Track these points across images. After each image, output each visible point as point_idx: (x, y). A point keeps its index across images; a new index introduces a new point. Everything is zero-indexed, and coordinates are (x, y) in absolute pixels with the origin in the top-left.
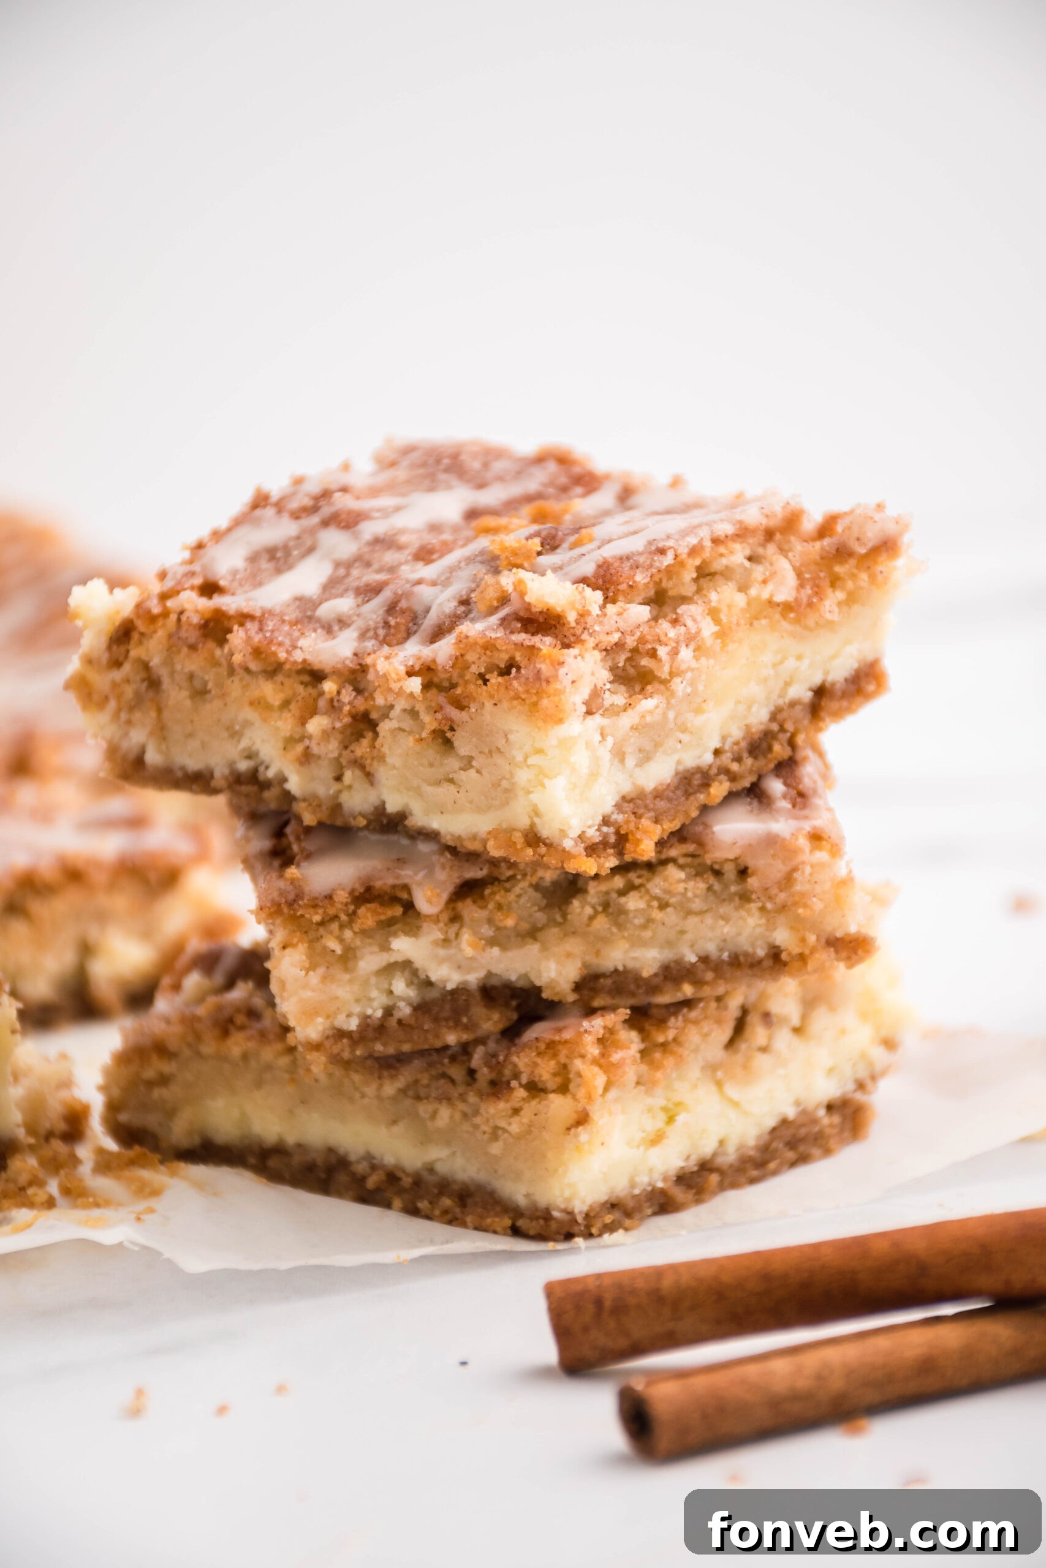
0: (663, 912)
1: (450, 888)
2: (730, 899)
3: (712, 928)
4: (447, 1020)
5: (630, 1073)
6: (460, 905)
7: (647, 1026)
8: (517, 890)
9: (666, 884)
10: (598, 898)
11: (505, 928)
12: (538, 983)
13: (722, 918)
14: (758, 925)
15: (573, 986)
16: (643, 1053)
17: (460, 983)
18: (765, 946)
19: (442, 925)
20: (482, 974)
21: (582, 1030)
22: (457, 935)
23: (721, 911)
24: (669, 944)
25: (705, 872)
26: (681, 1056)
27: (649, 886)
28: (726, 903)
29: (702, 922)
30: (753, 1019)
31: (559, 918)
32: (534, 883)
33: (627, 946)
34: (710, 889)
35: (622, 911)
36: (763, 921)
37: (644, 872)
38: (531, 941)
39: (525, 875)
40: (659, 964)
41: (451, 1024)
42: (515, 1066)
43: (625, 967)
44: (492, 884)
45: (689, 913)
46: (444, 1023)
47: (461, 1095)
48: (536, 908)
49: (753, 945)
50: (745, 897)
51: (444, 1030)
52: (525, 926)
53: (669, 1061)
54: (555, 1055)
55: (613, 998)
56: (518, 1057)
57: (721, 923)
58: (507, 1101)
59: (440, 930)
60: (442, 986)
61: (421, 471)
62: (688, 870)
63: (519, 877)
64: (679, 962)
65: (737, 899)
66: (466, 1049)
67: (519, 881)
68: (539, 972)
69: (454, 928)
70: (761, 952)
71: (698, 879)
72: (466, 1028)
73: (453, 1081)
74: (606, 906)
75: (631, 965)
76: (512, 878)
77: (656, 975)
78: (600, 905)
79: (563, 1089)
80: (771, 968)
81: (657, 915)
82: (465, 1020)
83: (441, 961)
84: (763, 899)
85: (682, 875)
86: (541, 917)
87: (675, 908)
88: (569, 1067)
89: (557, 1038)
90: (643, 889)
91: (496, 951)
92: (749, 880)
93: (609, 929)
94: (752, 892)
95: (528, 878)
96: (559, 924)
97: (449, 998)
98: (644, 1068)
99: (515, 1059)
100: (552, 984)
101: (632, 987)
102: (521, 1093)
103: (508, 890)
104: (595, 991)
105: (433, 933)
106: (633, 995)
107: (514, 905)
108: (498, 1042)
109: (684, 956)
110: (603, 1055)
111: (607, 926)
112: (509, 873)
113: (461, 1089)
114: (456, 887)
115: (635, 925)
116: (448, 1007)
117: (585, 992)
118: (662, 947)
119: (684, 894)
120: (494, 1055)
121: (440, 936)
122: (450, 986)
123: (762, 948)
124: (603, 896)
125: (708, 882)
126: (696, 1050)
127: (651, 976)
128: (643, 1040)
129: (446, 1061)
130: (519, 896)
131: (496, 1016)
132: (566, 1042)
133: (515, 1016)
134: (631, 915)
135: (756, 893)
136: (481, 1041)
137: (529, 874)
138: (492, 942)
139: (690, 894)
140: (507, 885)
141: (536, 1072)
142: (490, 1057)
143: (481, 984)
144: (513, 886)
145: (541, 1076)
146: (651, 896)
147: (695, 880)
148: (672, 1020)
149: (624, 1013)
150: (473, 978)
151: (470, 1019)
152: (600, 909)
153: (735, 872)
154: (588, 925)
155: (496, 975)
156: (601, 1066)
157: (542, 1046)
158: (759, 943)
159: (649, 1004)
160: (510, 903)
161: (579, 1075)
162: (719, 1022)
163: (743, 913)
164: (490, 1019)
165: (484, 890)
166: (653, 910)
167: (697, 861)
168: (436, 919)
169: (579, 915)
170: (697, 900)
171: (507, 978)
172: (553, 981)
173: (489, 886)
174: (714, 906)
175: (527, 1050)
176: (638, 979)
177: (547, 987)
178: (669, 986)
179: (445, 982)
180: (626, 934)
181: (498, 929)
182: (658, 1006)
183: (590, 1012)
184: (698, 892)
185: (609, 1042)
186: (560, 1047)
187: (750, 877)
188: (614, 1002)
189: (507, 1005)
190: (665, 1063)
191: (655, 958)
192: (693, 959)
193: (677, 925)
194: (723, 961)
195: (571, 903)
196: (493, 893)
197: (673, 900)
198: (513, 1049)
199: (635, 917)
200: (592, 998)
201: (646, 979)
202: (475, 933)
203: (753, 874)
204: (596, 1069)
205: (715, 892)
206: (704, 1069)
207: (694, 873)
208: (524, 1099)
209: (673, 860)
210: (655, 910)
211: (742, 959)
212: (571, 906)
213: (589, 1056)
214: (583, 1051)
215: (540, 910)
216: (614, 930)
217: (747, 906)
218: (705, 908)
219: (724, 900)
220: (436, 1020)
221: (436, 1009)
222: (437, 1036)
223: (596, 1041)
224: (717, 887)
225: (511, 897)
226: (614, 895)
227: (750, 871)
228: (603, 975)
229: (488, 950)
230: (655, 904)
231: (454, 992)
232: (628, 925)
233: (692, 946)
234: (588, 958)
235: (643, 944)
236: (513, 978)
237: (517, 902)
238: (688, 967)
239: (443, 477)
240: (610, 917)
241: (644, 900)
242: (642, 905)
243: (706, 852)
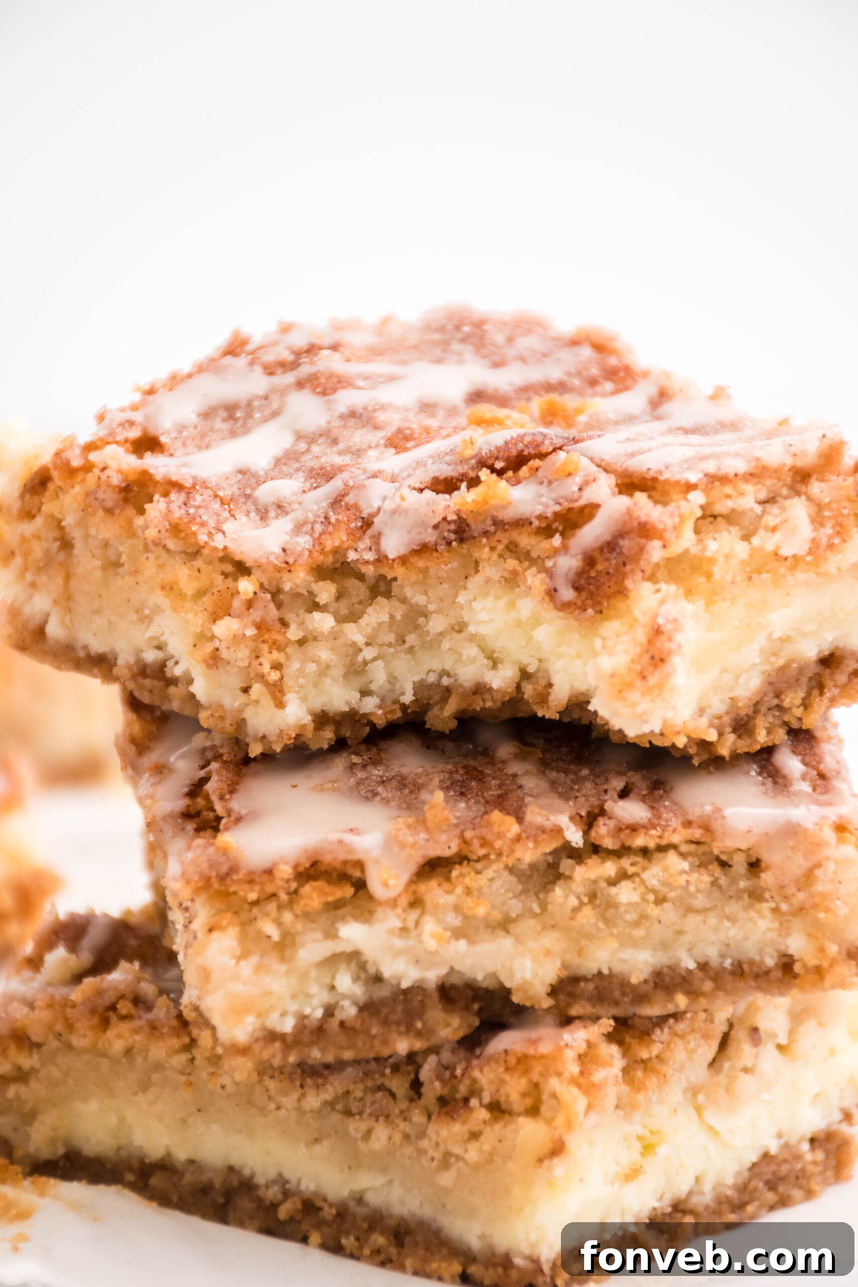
0: (660, 907)
1: (412, 868)
2: (738, 896)
3: (716, 930)
4: (398, 1023)
5: (611, 1094)
6: (422, 888)
7: (628, 1039)
8: (489, 873)
9: (666, 875)
10: (585, 886)
11: (474, 917)
12: (508, 984)
13: (728, 918)
14: (771, 930)
15: (549, 989)
16: (625, 1071)
17: (416, 981)
18: (775, 955)
19: (399, 910)
20: (442, 971)
21: (562, 1043)
22: (417, 923)
23: (727, 910)
24: (664, 946)
25: (711, 862)
26: (665, 1076)
27: (645, 876)
28: (734, 900)
29: (704, 922)
30: (740, 1034)
31: (536, 909)
32: (510, 865)
33: (616, 945)
34: (715, 883)
35: (612, 904)
36: (776, 925)
37: (639, 859)
38: (502, 933)
39: (499, 854)
40: (651, 969)
41: (403, 1029)
42: (474, 1081)
43: (610, 969)
44: (461, 863)
45: (690, 910)
46: (394, 1028)
47: (402, 1112)
48: (511, 895)
49: (761, 952)
50: (756, 895)
51: (394, 1035)
52: (497, 916)
53: (652, 1082)
54: (526, 1072)
55: (594, 1006)
56: (481, 1071)
57: (727, 924)
58: (464, 1123)
59: (398, 916)
60: (394, 983)
61: (436, 336)
62: (690, 859)
63: (493, 857)
64: (672, 968)
65: (746, 896)
66: (412, 1058)
67: (492, 861)
68: (511, 971)
69: (414, 915)
70: (770, 962)
71: (702, 870)
72: (419, 1034)
73: (393, 1095)
74: (593, 896)
75: (617, 968)
76: (486, 857)
77: (646, 981)
78: (586, 895)
79: (533, 1111)
80: (780, 981)
81: (653, 911)
82: (419, 1025)
83: (397, 954)
84: (777, 898)
85: (685, 865)
86: (515, 907)
87: (673, 903)
88: (542, 1086)
89: (531, 1051)
90: (637, 880)
91: (462, 945)
92: (762, 875)
93: (596, 924)
94: (764, 890)
95: (504, 859)
96: (536, 915)
97: (401, 997)
98: (625, 1089)
99: (476, 1074)
100: (525, 986)
101: (617, 994)
102: (483, 1114)
103: (478, 872)
104: (574, 997)
105: (390, 920)
106: (617, 1003)
107: (485, 890)
108: (453, 1051)
109: (680, 960)
110: (582, 1073)
111: (594, 920)
112: (482, 852)
113: (404, 1105)
114: (419, 867)
115: (626, 921)
116: (399, 1008)
117: (562, 997)
118: (655, 949)
119: (685, 888)
120: (450, 1068)
121: (398, 924)
122: (405, 985)
123: (772, 957)
124: (590, 885)
125: (713, 875)
126: (681, 1069)
127: (640, 983)
128: (624, 1055)
129: (388, 1071)
130: (492, 880)
131: (456, 1022)
132: (542, 1057)
133: (477, 1022)
134: (622, 909)
135: (770, 891)
136: (435, 1050)
137: (505, 853)
138: (458, 933)
139: (692, 889)
140: (479, 866)
141: (502, 1091)
142: (443, 1069)
143: (440, 983)
144: (486, 868)
145: (508, 1096)
146: (647, 887)
147: (699, 872)
148: (658, 1032)
149: (607, 1024)
150: (432, 976)
151: (425, 1024)
152: (586, 900)
153: (745, 865)
154: (572, 919)
155: (459, 972)
156: (579, 1086)
157: (512, 1061)
158: (768, 950)
159: (634, 1014)
160: (481, 888)
161: (554, 1096)
162: (706, 1036)
163: (752, 914)
164: (448, 1025)
165: (450, 872)
166: (648, 905)
167: (702, 849)
168: (393, 903)
169: (561, 906)
170: (699, 896)
171: (472, 976)
172: (526, 982)
173: (457, 866)
174: (719, 904)
175: (493, 1064)
176: (624, 985)
177: (518, 990)
178: (660, 995)
179: (399, 979)
180: (615, 931)
181: (466, 917)
182: (641, 1017)
183: (566, 1021)
184: (702, 886)
185: (588, 1058)
186: (534, 1063)
187: (763, 871)
188: (594, 1011)
189: (467, 1008)
190: (648, 1083)
191: (646, 962)
192: (692, 965)
193: (674, 924)
194: (724, 968)
195: (553, 890)
196: (461, 875)
197: (672, 895)
198: (475, 1062)
199: (627, 912)
200: (569, 1005)
201: (634, 986)
202: (439, 921)
203: (767, 868)
204: (575, 1091)
205: (720, 887)
206: (685, 1091)
207: (697, 863)
208: (485, 1122)
209: (674, 847)
210: (651, 905)
211: (746, 967)
212: (551, 895)
213: (567, 1075)
214: (561, 1069)
215: (515, 897)
216: (601, 925)
217: (758, 906)
218: (709, 906)
219: (731, 897)
220: (386, 1023)
221: (385, 1011)
222: (385, 1042)
223: (576, 1057)
224: (723, 881)
225: (483, 880)
226: (603, 885)
227: (763, 865)
228: (584, 979)
229: (453, 943)
230: (651, 897)
231: (406, 992)
232: (618, 921)
233: (690, 950)
234: (568, 957)
235: (635, 944)
236: (480, 977)
237: (490, 887)
238: (683, 973)
239: (456, 346)
240: (598, 910)
241: (639, 892)
242: (635, 897)
243: (714, 840)
